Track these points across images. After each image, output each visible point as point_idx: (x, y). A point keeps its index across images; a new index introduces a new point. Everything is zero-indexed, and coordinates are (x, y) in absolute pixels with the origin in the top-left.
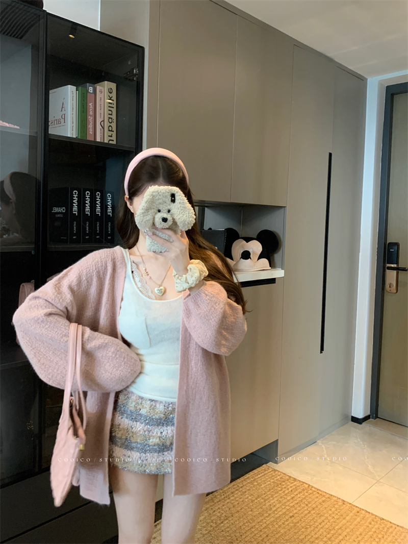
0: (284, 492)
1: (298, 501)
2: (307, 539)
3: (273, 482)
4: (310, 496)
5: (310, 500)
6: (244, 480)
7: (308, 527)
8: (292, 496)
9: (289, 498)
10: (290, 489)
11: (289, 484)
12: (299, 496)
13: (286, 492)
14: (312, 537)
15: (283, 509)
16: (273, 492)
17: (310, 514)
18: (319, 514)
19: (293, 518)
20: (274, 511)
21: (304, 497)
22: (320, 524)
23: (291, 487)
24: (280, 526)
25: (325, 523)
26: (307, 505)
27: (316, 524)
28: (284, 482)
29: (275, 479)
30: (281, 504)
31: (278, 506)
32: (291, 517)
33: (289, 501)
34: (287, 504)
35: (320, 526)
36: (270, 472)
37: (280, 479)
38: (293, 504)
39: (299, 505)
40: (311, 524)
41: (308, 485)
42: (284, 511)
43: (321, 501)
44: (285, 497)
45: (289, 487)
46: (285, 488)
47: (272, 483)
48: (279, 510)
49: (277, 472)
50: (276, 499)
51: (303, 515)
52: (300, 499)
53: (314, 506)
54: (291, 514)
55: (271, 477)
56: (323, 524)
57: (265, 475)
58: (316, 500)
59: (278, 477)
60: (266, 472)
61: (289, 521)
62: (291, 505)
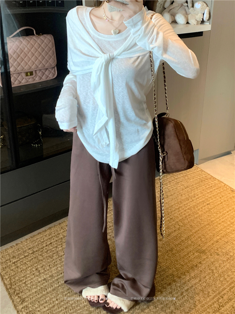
0: (206, 186)
1: (214, 194)
2: (216, 221)
3: (199, 178)
4: (225, 192)
5: (223, 195)
6: (179, 174)
7: (219, 213)
8: (211, 190)
9: (208, 191)
10: (211, 185)
11: (210, 181)
12: (216, 191)
13: (208, 187)
14: (220, 220)
15: (203, 198)
16: (198, 185)
17: (221, 204)
18: (228, 205)
19: (209, 205)
20: (196, 199)
21: (220, 192)
22: (228, 212)
23: (212, 184)
24: (199, 210)
25: (231, 212)
26: (220, 198)
27: (224, 211)
28: (207, 179)
29: (201, 177)
30: (202, 195)
31: (199, 196)
32: (207, 204)
33: (208, 193)
34: (206, 195)
35: (227, 214)
36: (198, 171)
37: (204, 177)
38: (211, 196)
39: (215, 197)
40: (221, 211)
41: (224, 184)
42: (203, 199)
43: (231, 196)
44: (206, 190)
45: (210, 184)
46: (207, 184)
47: (199, 180)
48: (200, 198)
49: (203, 172)
50: (199, 191)
51: (216, 204)
52: (216, 193)
53: (226, 199)
54: (208, 203)
55: (198, 175)
56: (229, 212)
57: (194, 173)
58: (228, 195)
59: (204, 176)
60: (196, 171)
61: (206, 207)
62: (209, 196)
